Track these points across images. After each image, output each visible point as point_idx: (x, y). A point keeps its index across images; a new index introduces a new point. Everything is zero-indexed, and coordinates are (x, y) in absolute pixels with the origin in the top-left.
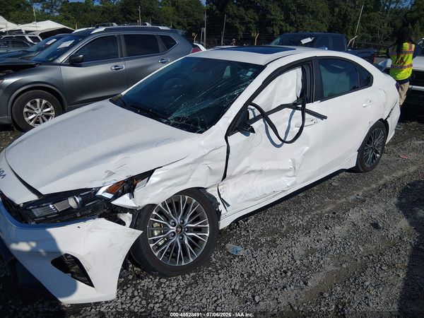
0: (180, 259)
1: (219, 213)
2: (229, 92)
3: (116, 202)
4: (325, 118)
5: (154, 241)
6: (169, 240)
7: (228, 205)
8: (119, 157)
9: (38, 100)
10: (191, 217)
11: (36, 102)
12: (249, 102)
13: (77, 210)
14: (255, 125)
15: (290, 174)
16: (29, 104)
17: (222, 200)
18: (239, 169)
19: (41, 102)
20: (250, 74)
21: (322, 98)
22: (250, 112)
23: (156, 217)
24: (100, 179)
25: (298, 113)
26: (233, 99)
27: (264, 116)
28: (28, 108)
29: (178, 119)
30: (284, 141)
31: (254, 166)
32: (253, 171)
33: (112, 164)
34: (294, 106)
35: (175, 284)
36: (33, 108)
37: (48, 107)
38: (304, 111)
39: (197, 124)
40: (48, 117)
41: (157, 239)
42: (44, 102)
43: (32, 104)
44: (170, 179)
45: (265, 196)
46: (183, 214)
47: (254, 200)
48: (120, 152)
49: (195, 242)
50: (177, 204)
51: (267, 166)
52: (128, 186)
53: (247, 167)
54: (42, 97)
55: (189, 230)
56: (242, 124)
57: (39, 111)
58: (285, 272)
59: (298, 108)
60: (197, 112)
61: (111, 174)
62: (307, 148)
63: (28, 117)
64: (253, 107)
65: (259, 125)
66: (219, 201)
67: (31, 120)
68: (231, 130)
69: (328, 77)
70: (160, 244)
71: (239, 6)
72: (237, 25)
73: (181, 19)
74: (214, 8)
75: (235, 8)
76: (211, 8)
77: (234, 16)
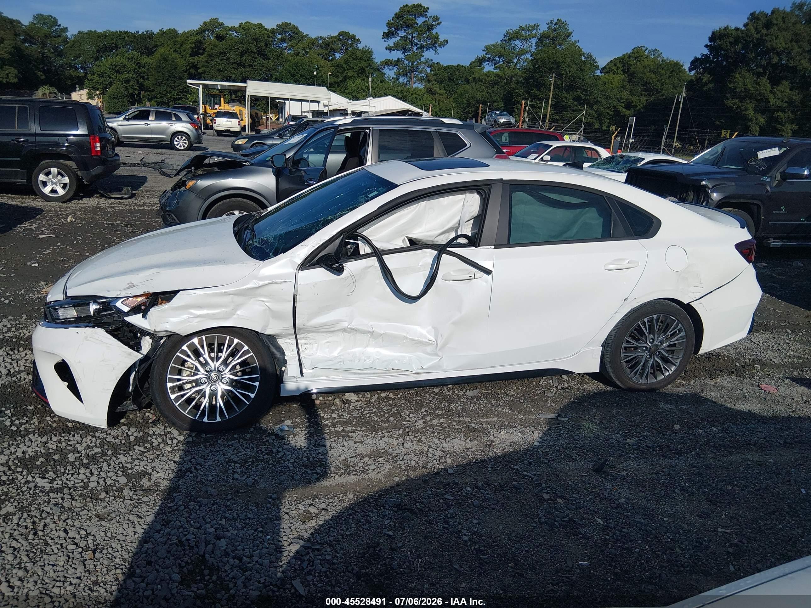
3: (129, 319)
4: (489, 272)
6: (196, 386)
8: (152, 271)
9: (237, 213)
15: (429, 349)
17: (300, 358)
20: (373, 193)
32: (353, 329)
33: (136, 278)
41: (182, 380)
45: (374, 371)
46: (225, 361)
53: (341, 322)
70: (186, 388)
71: (759, 75)
72: (751, 113)
73: (634, 98)
74: (706, 77)
75: (750, 79)
76: (699, 80)
77: (747, 96)
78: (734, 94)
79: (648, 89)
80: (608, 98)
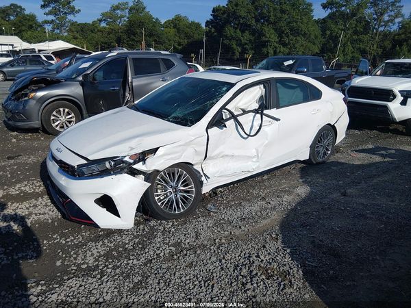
0: (175, 210)
1: (202, 183)
2: (209, 100)
3: (135, 167)
4: (279, 120)
5: (158, 196)
6: (167, 196)
7: (209, 178)
8: (137, 139)
9: (62, 109)
10: (182, 183)
11: (60, 111)
12: (223, 107)
13: (111, 170)
14: (227, 123)
15: (254, 160)
16: (54, 113)
17: (204, 174)
18: (216, 152)
19: (64, 111)
20: (225, 89)
21: (278, 107)
22: (223, 114)
23: (160, 181)
24: (125, 151)
25: (258, 116)
26: (212, 105)
27: (234, 117)
28: (54, 115)
29: (175, 118)
30: (249, 136)
31: (227, 152)
32: (227, 156)
33: (133, 143)
34: (256, 111)
35: (171, 224)
36: (58, 116)
37: (70, 114)
38: (262, 114)
39: (187, 121)
40: (70, 122)
41: (160, 195)
42: (66, 110)
43: (57, 112)
44: (169, 155)
45: (236, 174)
46: (177, 181)
47: (227, 176)
48: (137, 136)
49: (185, 199)
50: (174, 174)
51: (236, 153)
52: (142, 157)
53: (222, 152)
54: (64, 107)
55: (181, 191)
56: (218, 122)
57: (63, 118)
58: (244, 219)
59: (258, 113)
60: (188, 114)
61: (132, 149)
62: (267, 142)
63: (54, 123)
64: (225, 111)
65: (230, 124)
66: (202, 174)
67: (57, 126)
68: (210, 125)
69: (283, 92)
70: (162, 198)
71: (236, 28)
72: (234, 46)
73: (182, 41)
74: (213, 30)
75: (232, 31)
76: (210, 31)
77: (232, 38)
78: (227, 37)
79: (187, 36)
80: (169, 40)
